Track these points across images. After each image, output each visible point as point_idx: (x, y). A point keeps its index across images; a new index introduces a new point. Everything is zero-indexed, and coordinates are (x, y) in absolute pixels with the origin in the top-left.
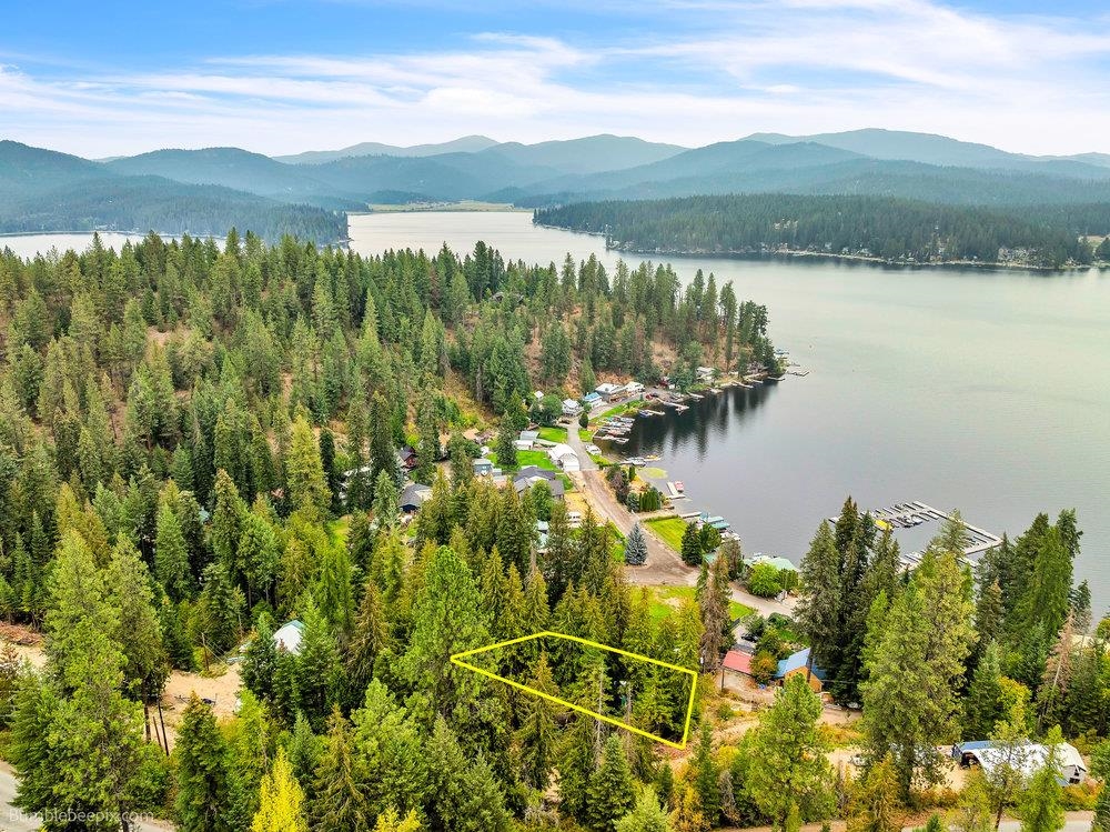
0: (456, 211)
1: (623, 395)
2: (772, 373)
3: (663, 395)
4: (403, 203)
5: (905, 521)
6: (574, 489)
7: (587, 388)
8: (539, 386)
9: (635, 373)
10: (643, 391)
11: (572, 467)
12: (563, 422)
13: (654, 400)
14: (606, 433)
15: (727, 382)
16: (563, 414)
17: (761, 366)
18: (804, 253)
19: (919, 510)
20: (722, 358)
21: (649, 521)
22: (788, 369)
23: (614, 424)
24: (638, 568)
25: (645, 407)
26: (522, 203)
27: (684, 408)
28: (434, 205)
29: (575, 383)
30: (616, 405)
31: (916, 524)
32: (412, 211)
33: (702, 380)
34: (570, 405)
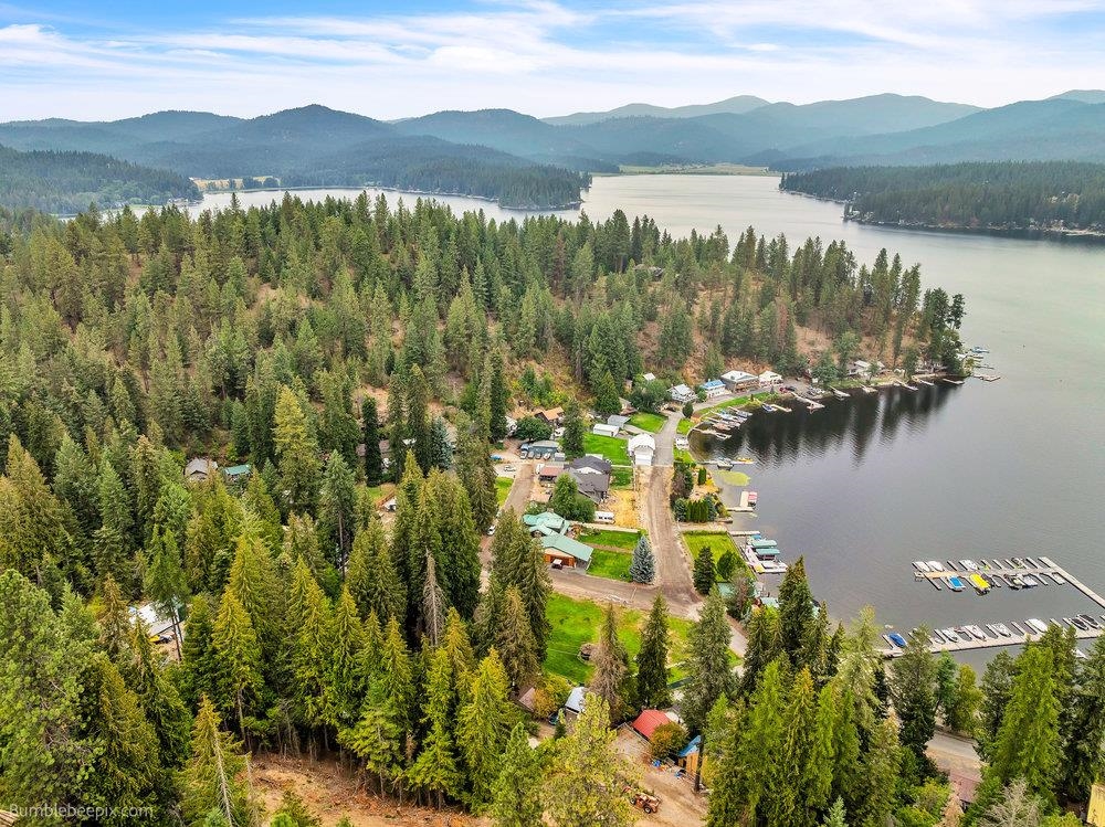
0: (712, 173)
1: (753, 385)
2: (951, 375)
3: (800, 389)
4: (656, 165)
5: (1012, 581)
6: (630, 486)
7: (712, 373)
8: (653, 367)
9: (774, 361)
10: (780, 382)
11: (643, 460)
12: (668, 409)
13: (789, 393)
14: (710, 426)
15: (890, 380)
16: (672, 401)
17: (939, 366)
18: (1083, 232)
19: (1040, 569)
20: (889, 351)
21: (691, 534)
22: (977, 372)
23: (725, 416)
24: (643, 587)
25: (772, 401)
26: (774, 168)
27: (818, 406)
28: (687, 167)
29: (697, 367)
30: (740, 395)
31: (1027, 587)
32: (662, 173)
33: (858, 376)
34: (682, 391)
